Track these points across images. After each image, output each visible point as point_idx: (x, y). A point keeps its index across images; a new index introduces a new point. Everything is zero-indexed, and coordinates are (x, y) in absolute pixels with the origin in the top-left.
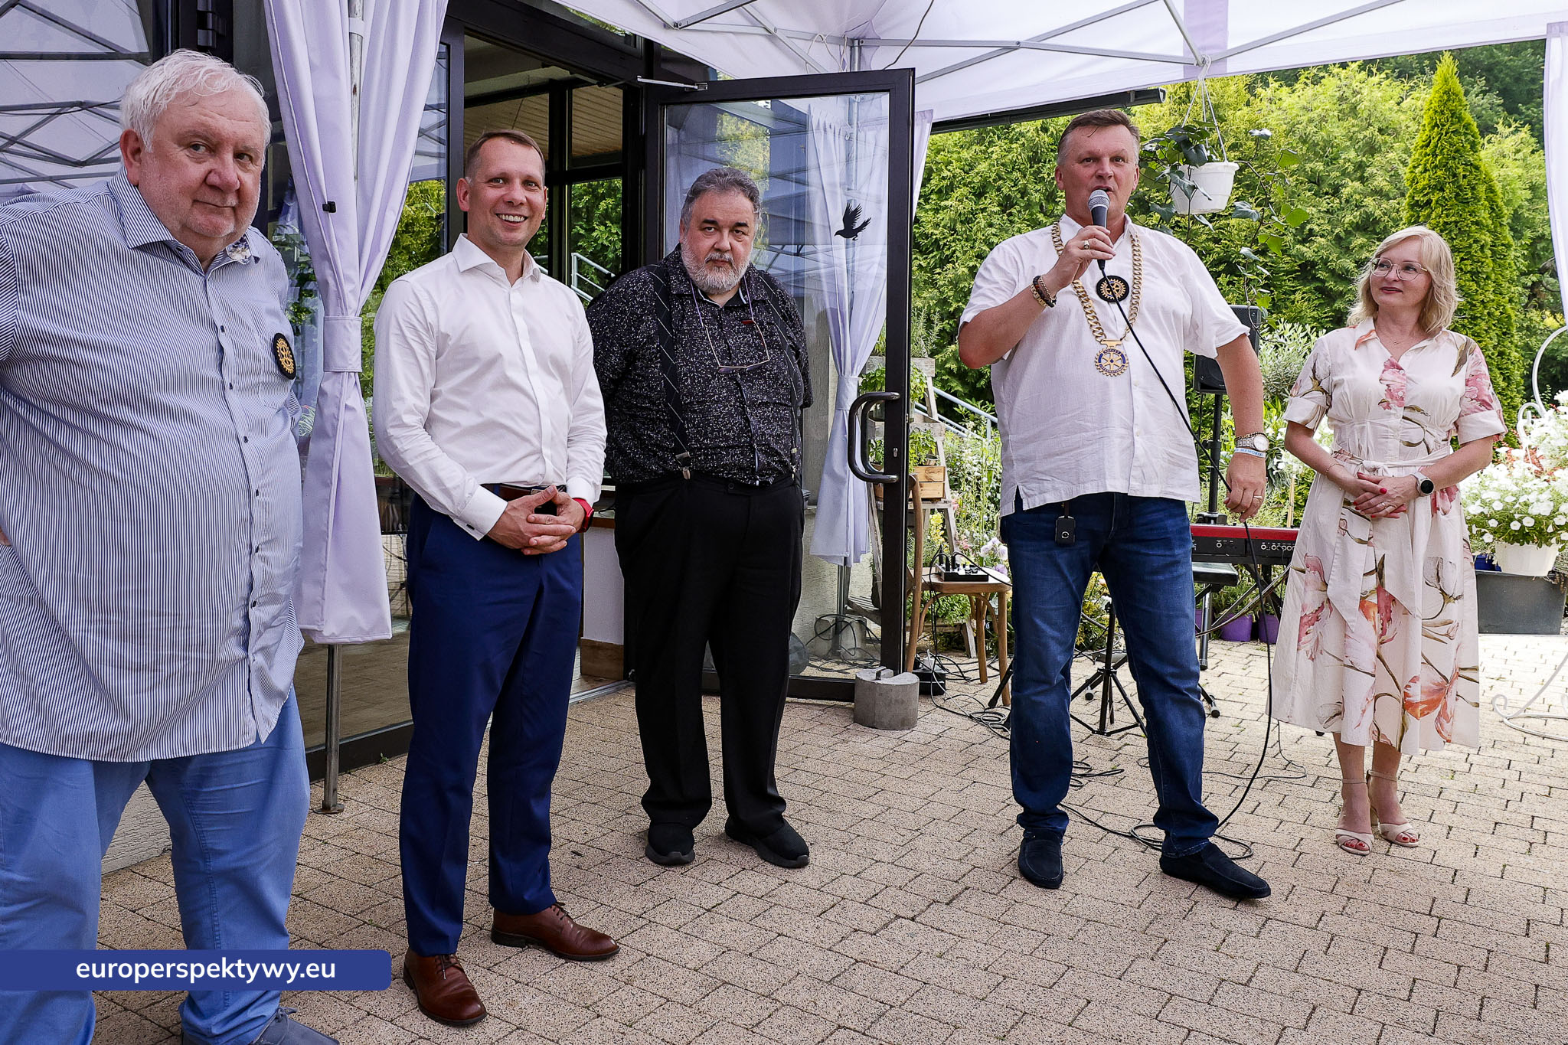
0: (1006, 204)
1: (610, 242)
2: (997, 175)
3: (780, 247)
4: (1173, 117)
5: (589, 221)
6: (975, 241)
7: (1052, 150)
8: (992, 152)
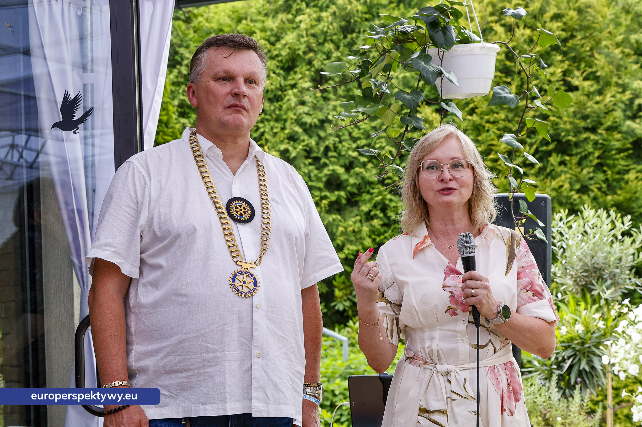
0: (320, 79)
2: (307, 46)
7: (367, 19)
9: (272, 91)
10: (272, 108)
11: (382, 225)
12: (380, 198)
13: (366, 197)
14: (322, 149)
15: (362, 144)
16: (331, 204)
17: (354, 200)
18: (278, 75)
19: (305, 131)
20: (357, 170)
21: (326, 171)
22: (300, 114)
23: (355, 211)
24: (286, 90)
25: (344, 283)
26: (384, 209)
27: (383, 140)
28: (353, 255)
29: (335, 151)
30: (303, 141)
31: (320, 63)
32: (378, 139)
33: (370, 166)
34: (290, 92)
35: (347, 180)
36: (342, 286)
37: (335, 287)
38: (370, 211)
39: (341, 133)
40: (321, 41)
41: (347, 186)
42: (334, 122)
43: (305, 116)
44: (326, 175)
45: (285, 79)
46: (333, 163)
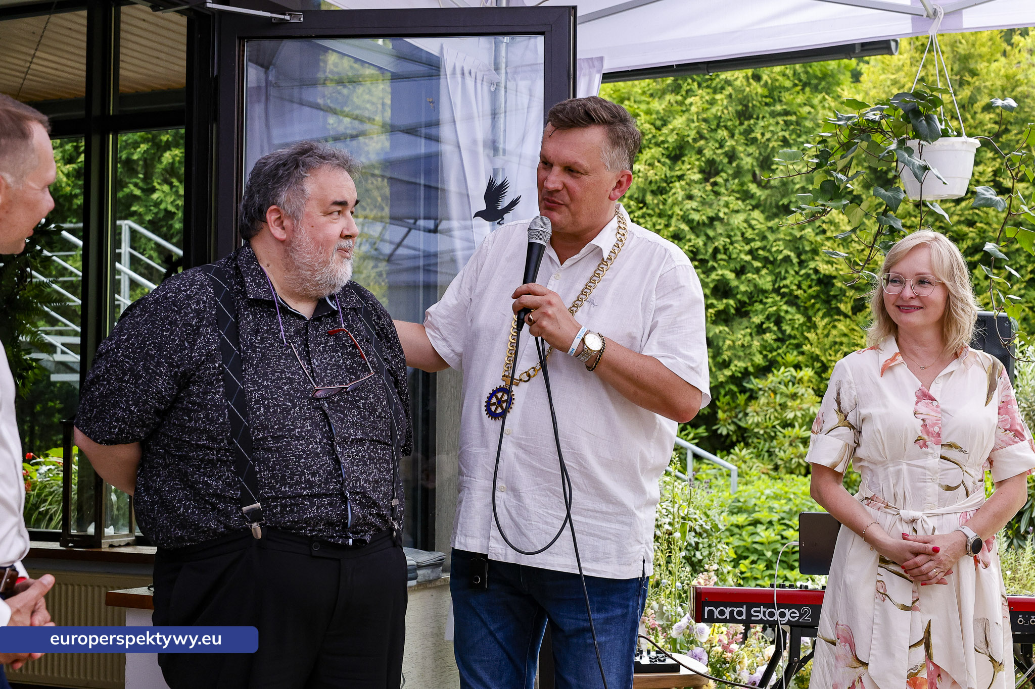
0: (710, 171)
1: (177, 207)
2: (698, 133)
3: (412, 221)
4: (914, 69)
5: (148, 178)
6: (671, 217)
7: (767, 104)
8: (691, 104)
9: (656, 182)
10: (656, 201)
11: (775, 340)
12: (775, 308)
13: (758, 306)
14: (710, 250)
15: (756, 247)
16: (719, 313)
17: (744, 310)
18: (664, 164)
19: (692, 228)
20: (750, 276)
21: (714, 276)
22: (688, 210)
23: (745, 322)
24: (672, 182)
25: (728, 404)
26: (778, 321)
27: (781, 243)
28: (740, 372)
29: (725, 253)
30: (690, 240)
31: (711, 153)
32: (775, 241)
33: (764, 271)
34: (677, 184)
35: (737, 287)
36: (726, 408)
37: (719, 408)
38: (762, 323)
39: (732, 234)
40: (713, 127)
41: (738, 293)
42: (726, 220)
43: (692, 212)
44: (714, 280)
45: (671, 169)
46: (722, 267)
